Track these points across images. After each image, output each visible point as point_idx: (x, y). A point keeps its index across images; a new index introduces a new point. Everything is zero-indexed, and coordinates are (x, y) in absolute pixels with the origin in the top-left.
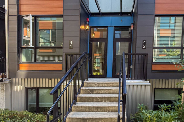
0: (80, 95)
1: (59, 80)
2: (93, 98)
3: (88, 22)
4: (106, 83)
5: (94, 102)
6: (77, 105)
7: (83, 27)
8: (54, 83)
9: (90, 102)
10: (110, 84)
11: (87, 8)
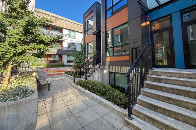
0: (146, 82)
1: (129, 68)
2: (162, 87)
3: (148, 18)
4: (177, 73)
5: (163, 91)
6: (144, 90)
7: (143, 24)
8: (126, 70)
9: (158, 90)
10: (185, 75)
11: (146, 8)
